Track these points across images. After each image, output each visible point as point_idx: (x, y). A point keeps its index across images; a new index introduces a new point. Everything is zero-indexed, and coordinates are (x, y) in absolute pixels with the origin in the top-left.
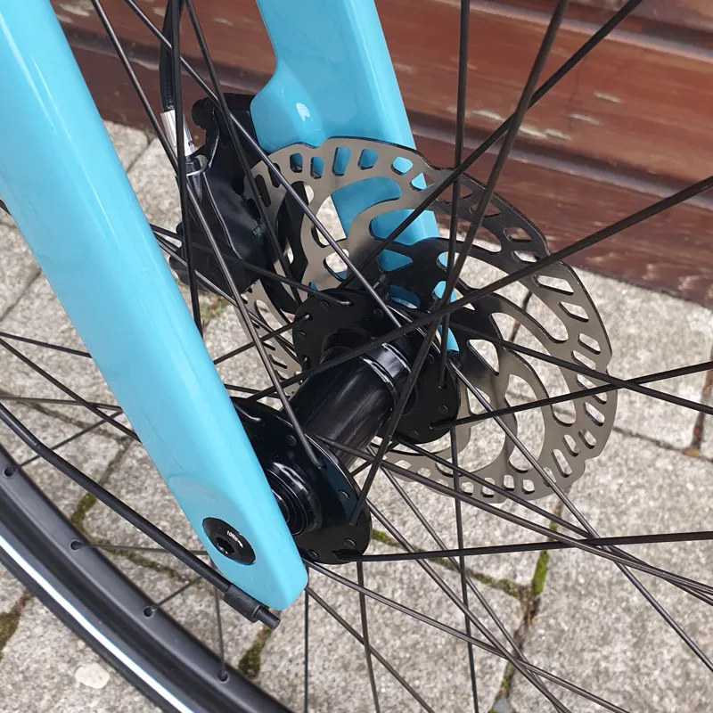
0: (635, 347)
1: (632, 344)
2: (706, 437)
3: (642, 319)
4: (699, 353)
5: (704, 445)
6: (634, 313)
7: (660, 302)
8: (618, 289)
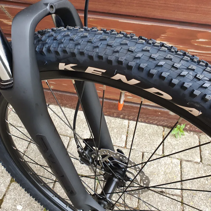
0: (114, 129)
1: (113, 129)
2: (127, 144)
3: (115, 124)
4: (125, 129)
5: (127, 146)
6: (113, 123)
7: (118, 120)
8: (110, 118)
